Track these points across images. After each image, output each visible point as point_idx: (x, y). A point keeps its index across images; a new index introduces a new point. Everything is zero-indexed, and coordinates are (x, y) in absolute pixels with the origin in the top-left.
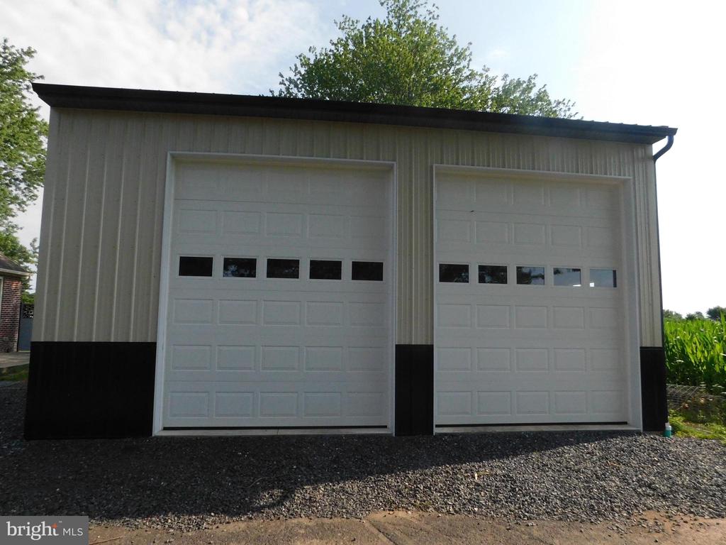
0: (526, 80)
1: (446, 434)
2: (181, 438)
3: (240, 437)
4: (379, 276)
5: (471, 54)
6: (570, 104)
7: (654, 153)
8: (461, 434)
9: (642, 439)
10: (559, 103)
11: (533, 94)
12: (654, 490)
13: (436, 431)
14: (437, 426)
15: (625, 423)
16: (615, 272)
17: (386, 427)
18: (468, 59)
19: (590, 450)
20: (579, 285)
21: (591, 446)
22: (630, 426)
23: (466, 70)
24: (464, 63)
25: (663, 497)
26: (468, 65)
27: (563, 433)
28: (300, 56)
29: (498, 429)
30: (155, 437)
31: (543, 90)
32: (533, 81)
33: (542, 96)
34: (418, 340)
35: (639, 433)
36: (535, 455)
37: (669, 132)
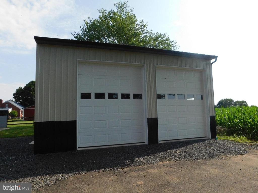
0: (163, 34)
1: (162, 143)
2: (86, 150)
3: (104, 148)
4: (141, 98)
5: (147, 25)
6: (176, 42)
7: (212, 62)
8: (166, 143)
9: (212, 141)
10: (172, 41)
11: (165, 39)
12: (221, 151)
13: (159, 142)
14: (159, 141)
15: (206, 137)
16: (202, 96)
17: (144, 142)
18: (146, 27)
19: (201, 144)
20: (193, 99)
21: (201, 143)
22: (207, 138)
23: (145, 30)
24: (145, 28)
25: (223, 153)
26: (146, 28)
27: (192, 141)
28: (85, 20)
29: (175, 141)
30: (78, 150)
31: (168, 37)
32: (165, 35)
33: (167, 39)
34: (153, 116)
35: (210, 139)
36: (188, 146)
37: (215, 57)
